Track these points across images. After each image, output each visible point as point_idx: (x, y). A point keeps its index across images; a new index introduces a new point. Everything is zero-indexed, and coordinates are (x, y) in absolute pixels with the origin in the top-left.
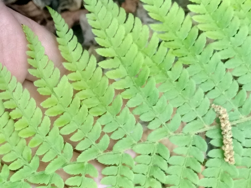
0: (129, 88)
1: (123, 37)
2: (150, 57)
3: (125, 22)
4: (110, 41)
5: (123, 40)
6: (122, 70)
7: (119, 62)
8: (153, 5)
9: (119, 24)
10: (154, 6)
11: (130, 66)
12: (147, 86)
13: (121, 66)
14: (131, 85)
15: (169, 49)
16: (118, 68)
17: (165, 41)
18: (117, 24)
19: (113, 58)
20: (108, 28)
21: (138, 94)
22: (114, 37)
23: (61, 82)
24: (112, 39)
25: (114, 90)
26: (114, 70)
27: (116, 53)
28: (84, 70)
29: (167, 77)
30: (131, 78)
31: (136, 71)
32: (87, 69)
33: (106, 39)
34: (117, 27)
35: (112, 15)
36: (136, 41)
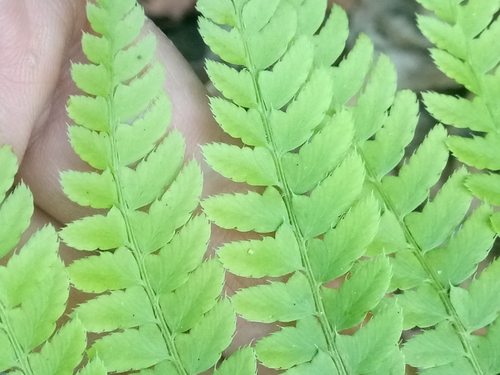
0: (293, 324)
1: (319, 118)
2: (397, 215)
3: (336, 64)
4: (266, 122)
5: (317, 130)
6: (286, 248)
7: (282, 212)
8: (452, 24)
9: (315, 65)
10: (457, 27)
11: (321, 237)
12: (367, 334)
13: (286, 231)
14: (305, 314)
15: (476, 203)
16: (273, 234)
17: (471, 169)
18: (309, 63)
19: (261, 190)
20: (270, 69)
21: (322, 355)
22: (284, 109)
23: (24, 251)
24: (276, 114)
25: (233, 320)
26: (255, 243)
27: (279, 173)
28: (145, 209)
29: (448, 309)
30: (311, 284)
31: (336, 263)
32: (157, 207)
33: (253, 111)
34: (305, 76)
35: (299, 24)
36: (362, 143)
